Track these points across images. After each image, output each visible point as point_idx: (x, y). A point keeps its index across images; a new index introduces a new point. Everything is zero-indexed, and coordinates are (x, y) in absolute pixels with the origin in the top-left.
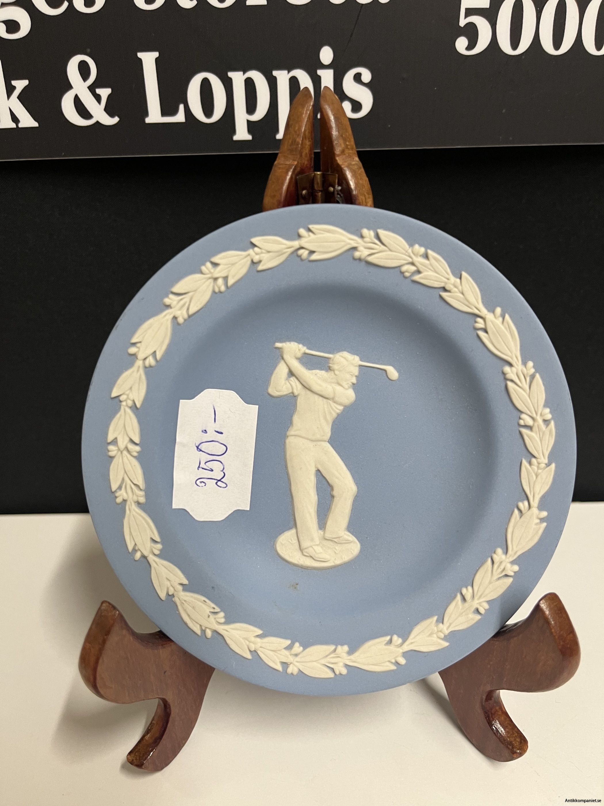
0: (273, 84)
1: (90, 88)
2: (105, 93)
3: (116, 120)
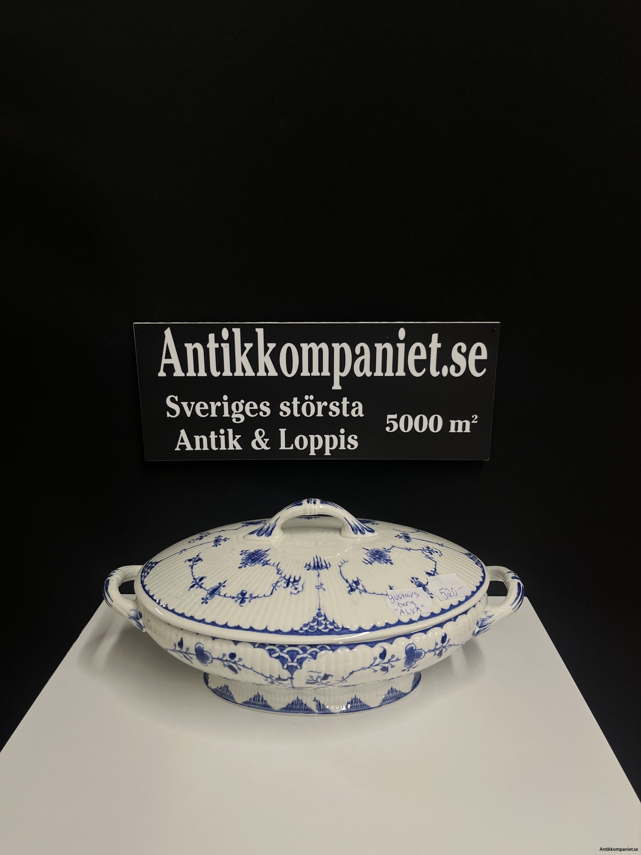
0: (324, 439)
1: (262, 438)
2: (267, 440)
3: (270, 448)
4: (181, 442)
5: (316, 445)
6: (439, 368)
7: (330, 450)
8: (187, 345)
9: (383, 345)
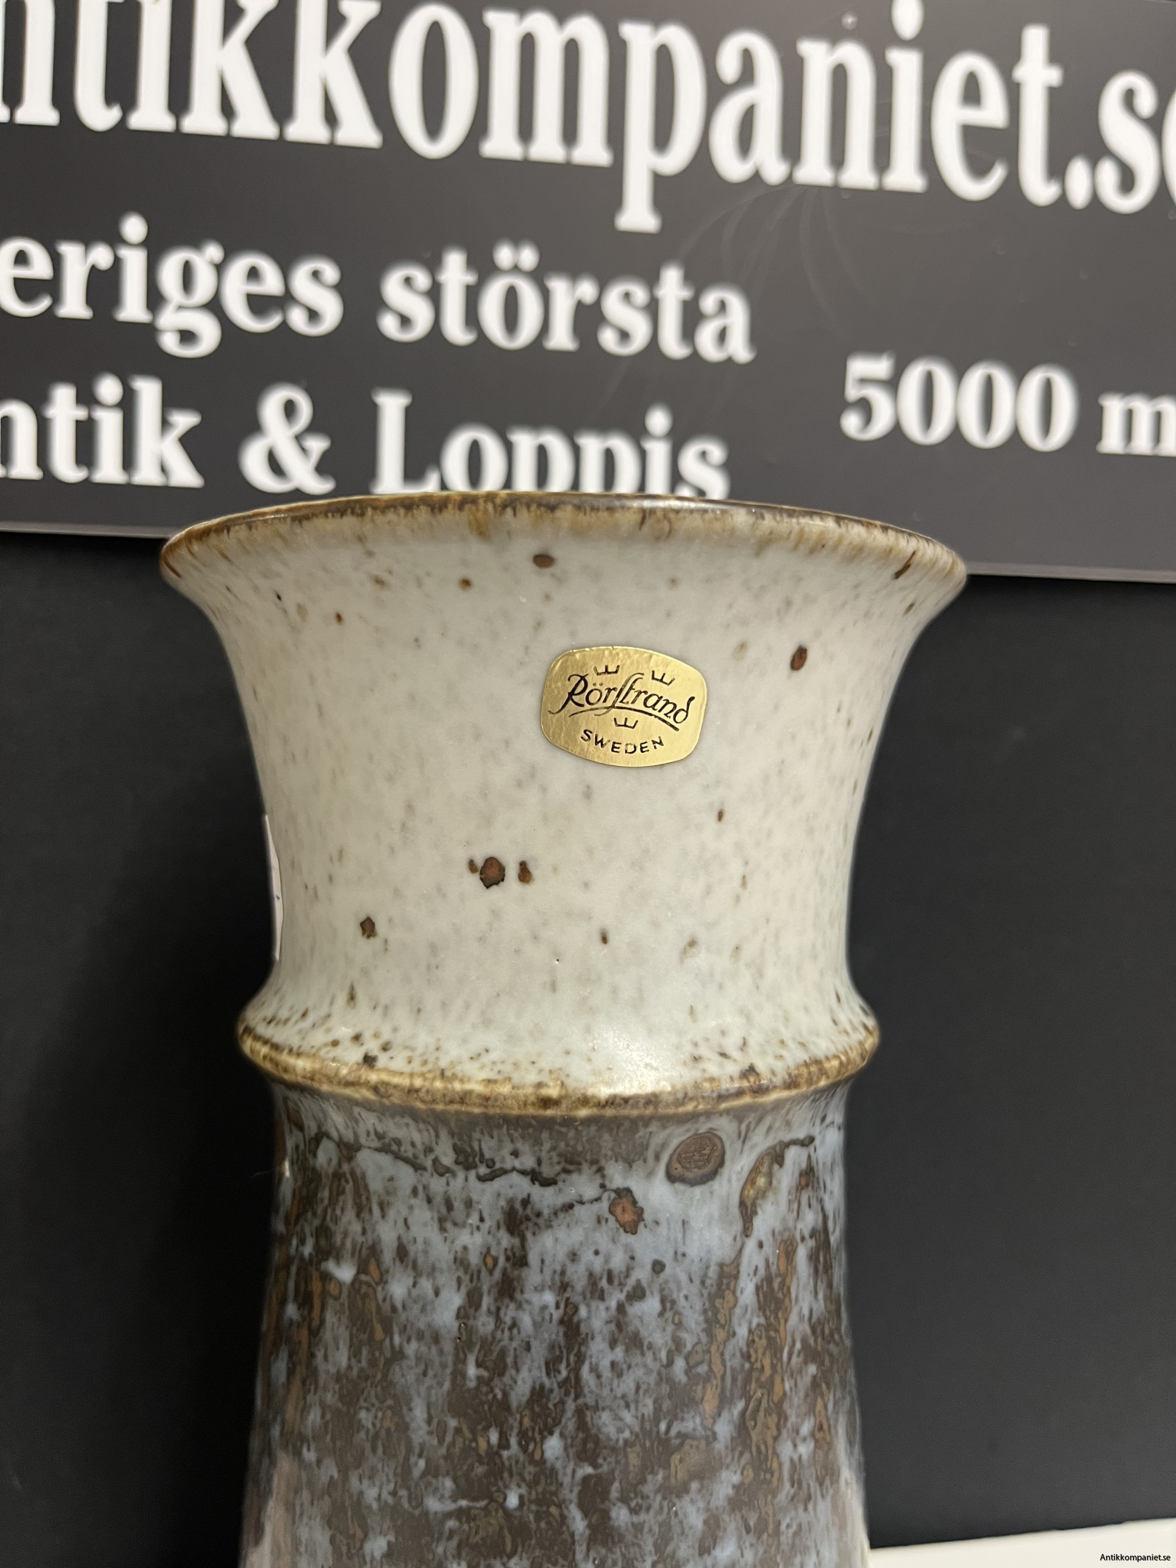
0: (577, 455)
1: (294, 436)
2: (317, 447)
3: (329, 486)
5: (542, 479)
6: (1055, 170)
9: (831, 49)
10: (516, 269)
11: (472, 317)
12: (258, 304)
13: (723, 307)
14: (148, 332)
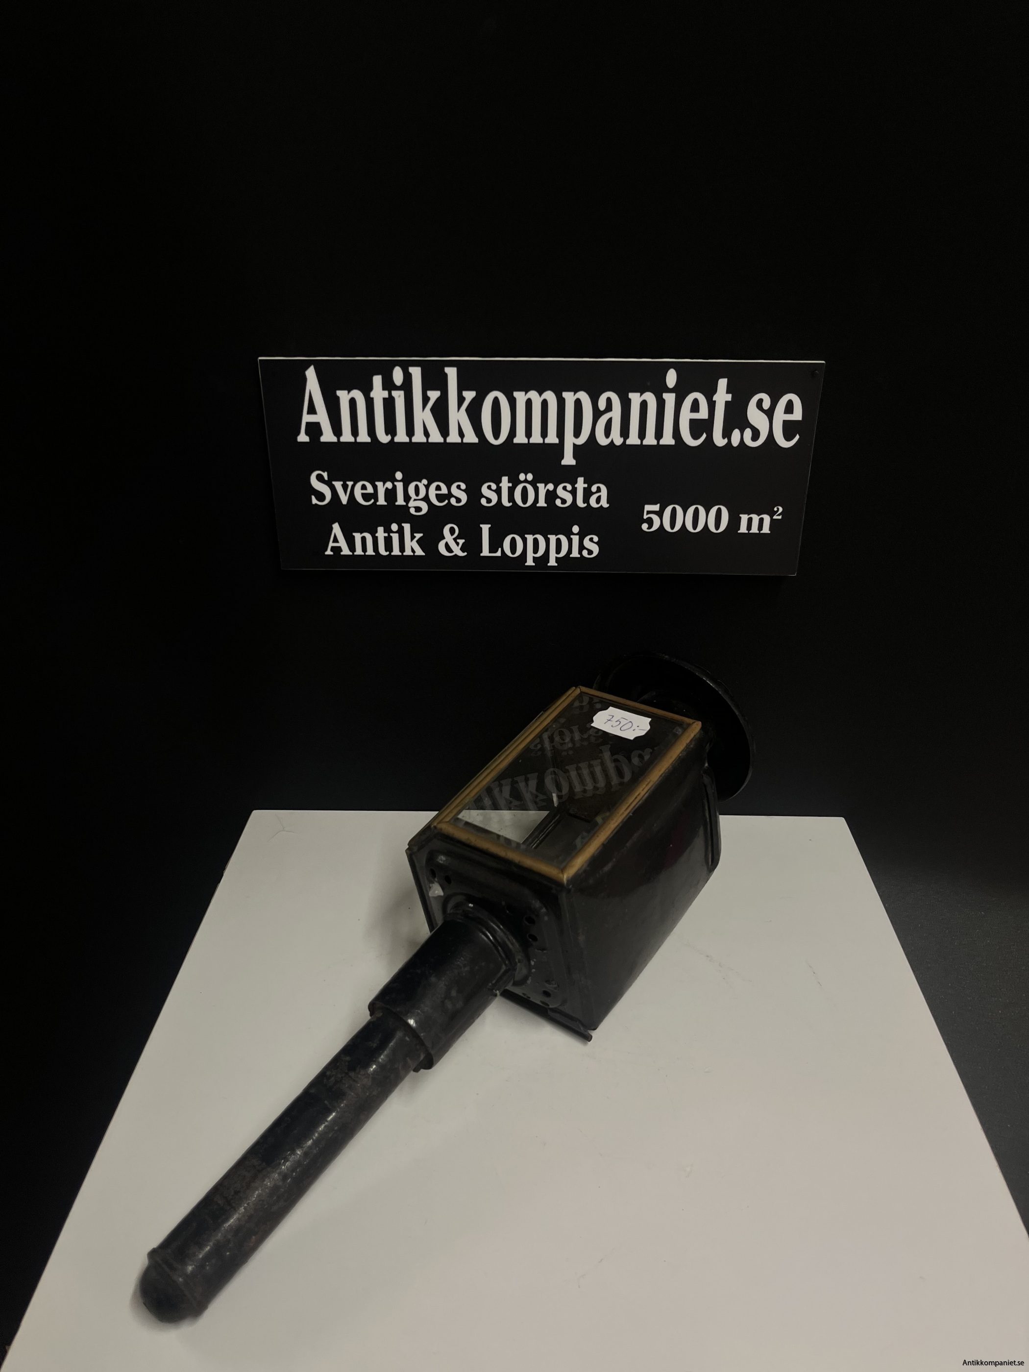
0: (547, 541)
1: (454, 539)
2: (461, 542)
3: (466, 554)
4: (334, 542)
5: (536, 550)
6: (727, 434)
7: (556, 557)
8: (340, 393)
9: (641, 395)
10: (526, 481)
11: (511, 498)
12: (440, 498)
13: (599, 490)
14: (406, 508)
